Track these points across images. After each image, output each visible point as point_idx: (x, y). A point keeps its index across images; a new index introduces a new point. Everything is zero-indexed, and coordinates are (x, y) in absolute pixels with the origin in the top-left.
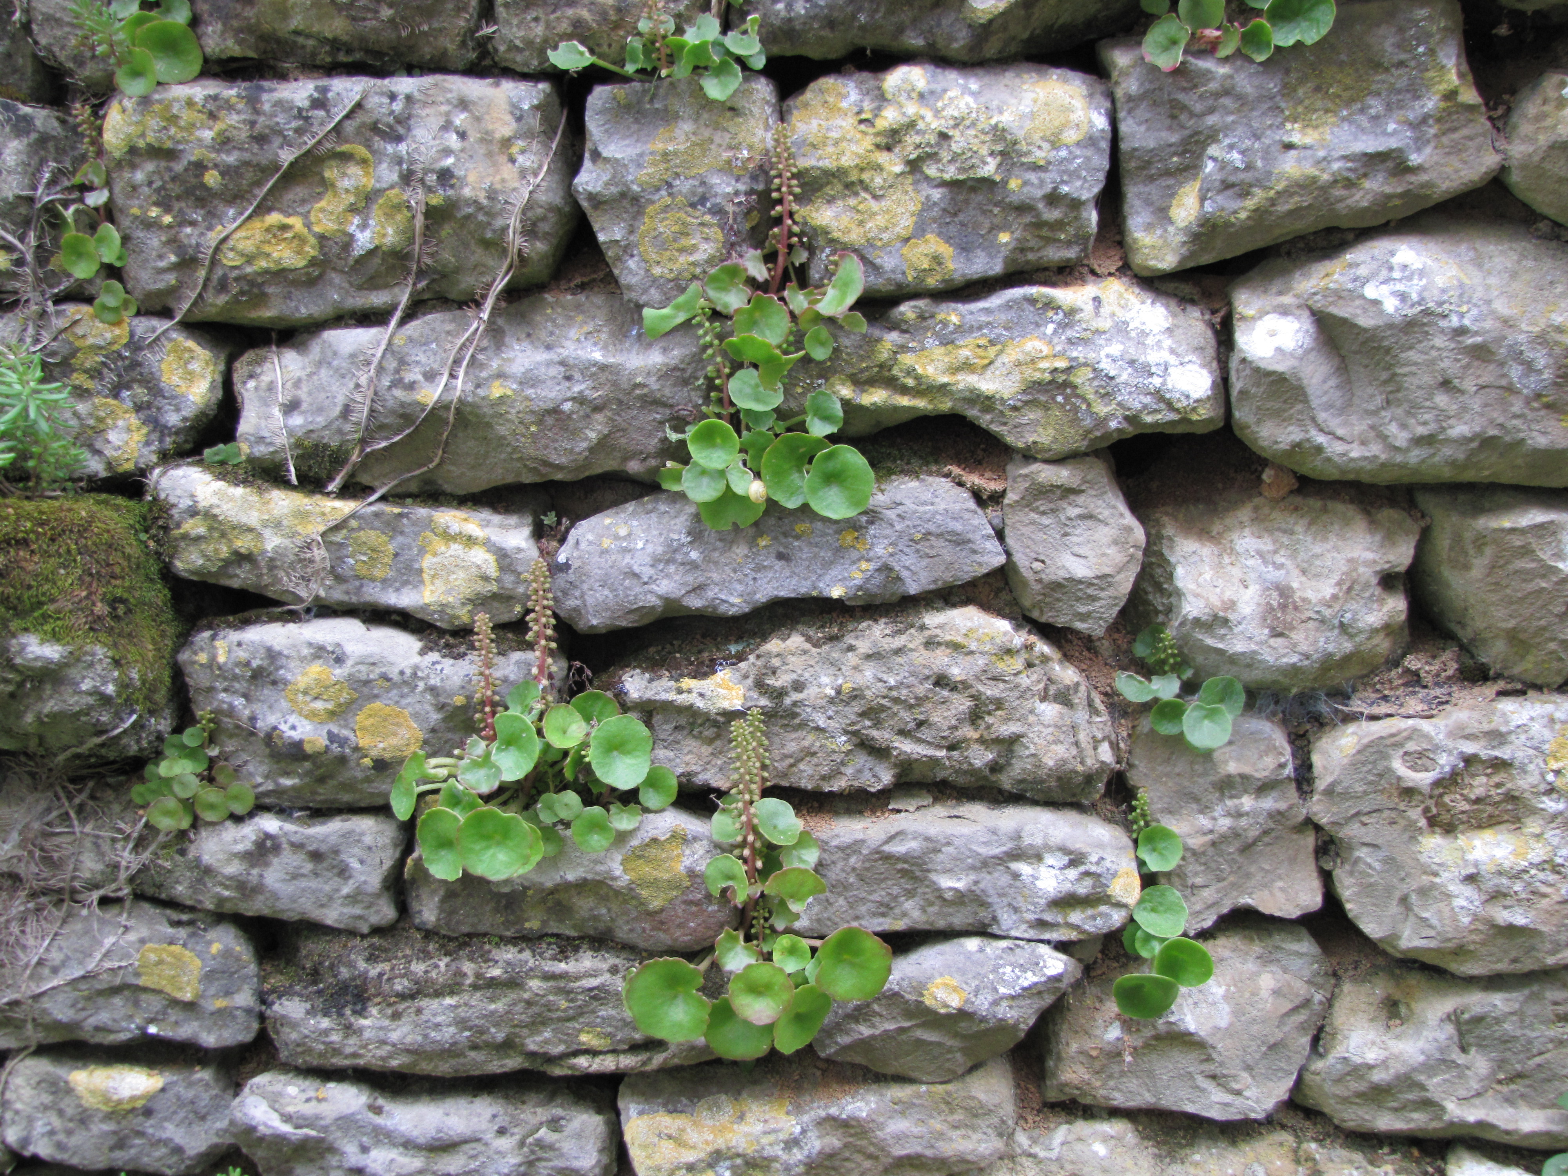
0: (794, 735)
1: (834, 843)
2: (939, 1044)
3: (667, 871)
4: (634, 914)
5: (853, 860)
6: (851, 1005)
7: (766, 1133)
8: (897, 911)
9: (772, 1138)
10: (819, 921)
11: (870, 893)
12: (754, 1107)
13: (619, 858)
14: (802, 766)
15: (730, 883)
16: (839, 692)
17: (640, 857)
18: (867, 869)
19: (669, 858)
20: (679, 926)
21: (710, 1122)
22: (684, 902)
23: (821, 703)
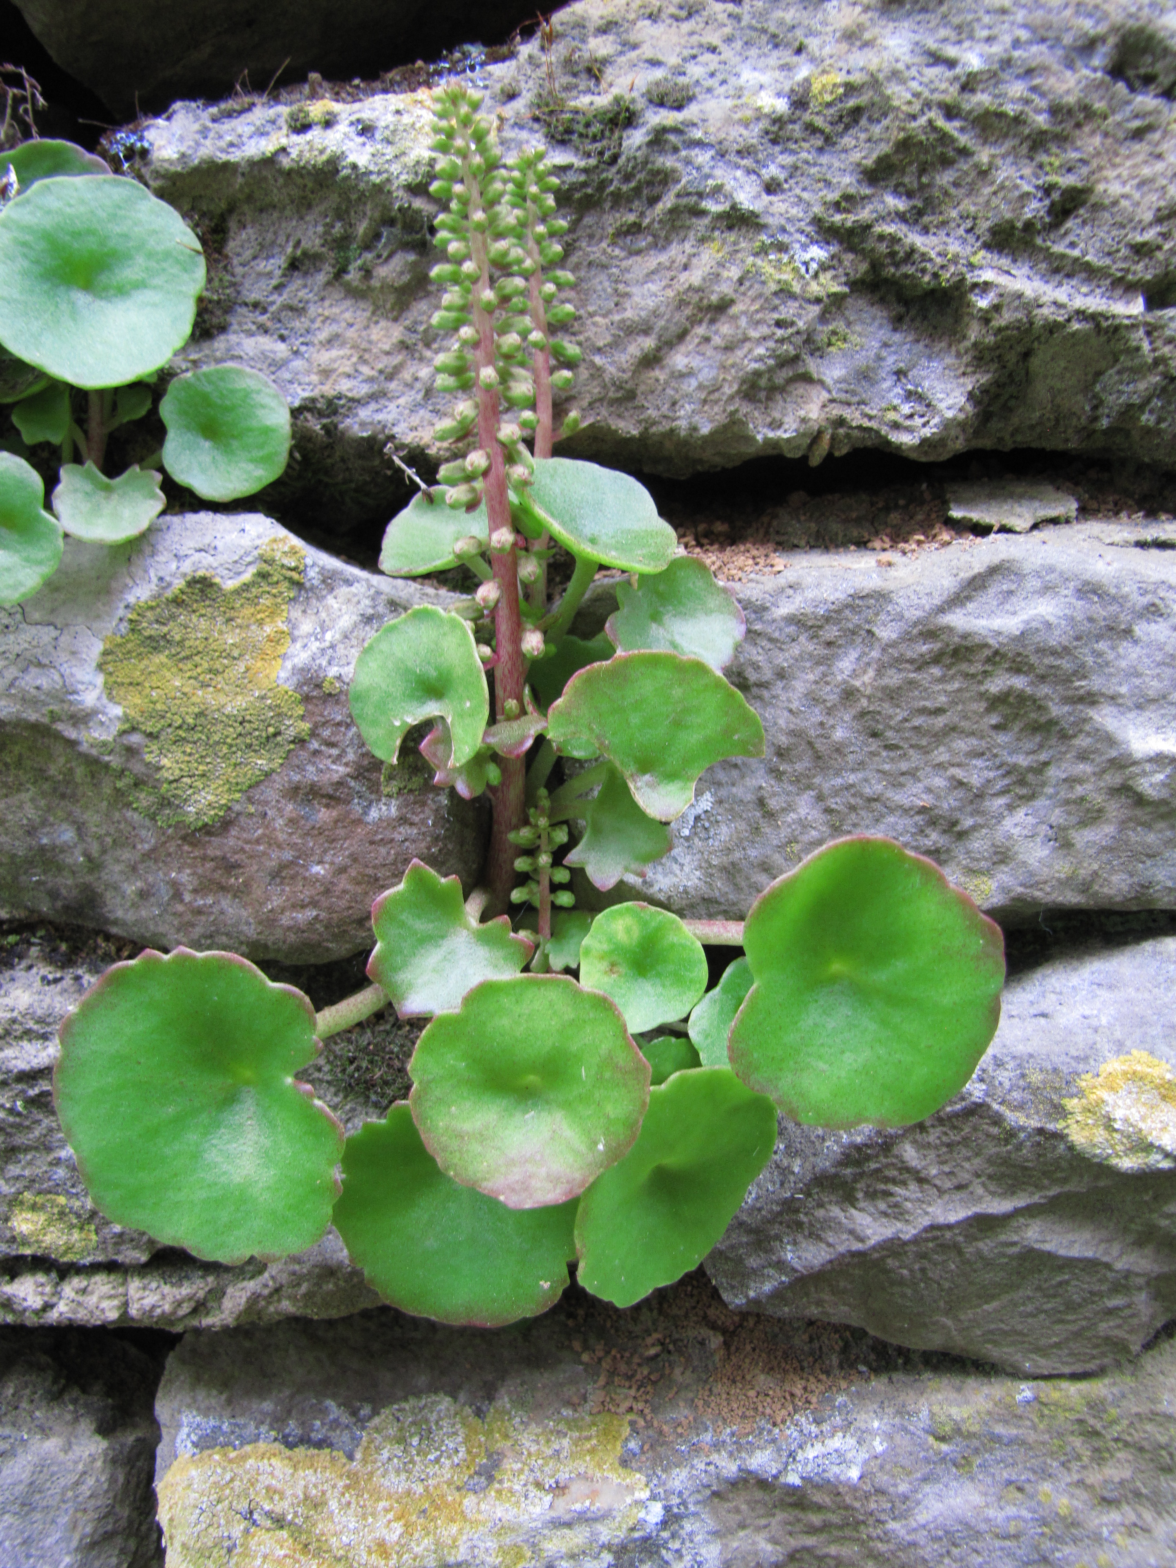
0: (653, 260)
1: (784, 609)
2: (1091, 1265)
3: (240, 688)
4: (148, 840)
5: (845, 664)
6: (832, 1147)
7: (558, 1524)
8: (978, 844)
9: (578, 1537)
10: (731, 871)
11: (896, 781)
12: (527, 1441)
13: (95, 648)
14: (679, 360)
15: (431, 709)
16: (800, 102)
17: (155, 644)
18: (892, 695)
19: (247, 648)
20: (278, 874)
21: (396, 1483)
22: (293, 792)
23: (739, 136)
